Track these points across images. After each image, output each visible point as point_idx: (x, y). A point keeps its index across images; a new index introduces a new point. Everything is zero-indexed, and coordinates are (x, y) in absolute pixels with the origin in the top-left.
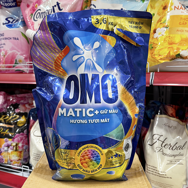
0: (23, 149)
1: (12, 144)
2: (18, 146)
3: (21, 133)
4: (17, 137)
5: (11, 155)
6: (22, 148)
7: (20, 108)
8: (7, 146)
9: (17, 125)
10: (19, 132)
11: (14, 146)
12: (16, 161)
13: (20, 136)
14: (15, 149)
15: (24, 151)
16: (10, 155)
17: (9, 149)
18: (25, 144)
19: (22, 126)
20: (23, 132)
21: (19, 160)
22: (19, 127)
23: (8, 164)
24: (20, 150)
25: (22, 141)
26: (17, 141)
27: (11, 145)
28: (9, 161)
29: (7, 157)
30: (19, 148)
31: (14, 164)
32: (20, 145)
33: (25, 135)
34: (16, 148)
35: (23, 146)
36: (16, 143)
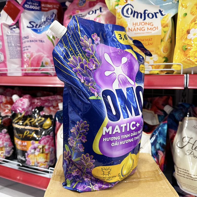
0: (50, 151)
1: (38, 146)
2: (45, 149)
3: (48, 136)
4: (43, 139)
5: (38, 157)
6: (48, 150)
7: (45, 110)
8: (33, 148)
9: (43, 128)
10: (45, 135)
11: (40, 149)
12: (43, 163)
13: (47, 139)
14: (41, 151)
15: (51, 153)
16: (36, 157)
17: (36, 151)
18: (51, 146)
19: (48, 129)
20: (49, 134)
21: (46, 162)
22: (45, 129)
23: (35, 166)
24: (47, 152)
25: (49, 143)
26: (44, 143)
27: (37, 148)
28: (36, 163)
29: (34, 159)
30: (45, 150)
31: (41, 166)
32: (47, 147)
33: (51, 138)
34: (43, 150)
35: (49, 148)
36: (43, 145)
